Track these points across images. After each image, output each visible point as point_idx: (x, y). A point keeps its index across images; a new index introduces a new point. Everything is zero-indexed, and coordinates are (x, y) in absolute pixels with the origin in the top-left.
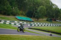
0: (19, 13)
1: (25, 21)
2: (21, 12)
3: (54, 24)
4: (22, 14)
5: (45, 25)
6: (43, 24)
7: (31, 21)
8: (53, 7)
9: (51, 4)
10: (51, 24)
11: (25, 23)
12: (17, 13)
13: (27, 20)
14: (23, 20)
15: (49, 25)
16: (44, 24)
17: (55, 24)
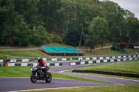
0: (49, 38)
1: (62, 55)
2: (52, 35)
3: (130, 56)
4: (55, 41)
5: (109, 61)
6: (105, 58)
7: (76, 55)
8: (124, 17)
9: (119, 11)
10: (122, 57)
11: (63, 59)
12: (43, 39)
13: (68, 52)
14: (58, 55)
15: (119, 60)
16: (108, 58)
17: (132, 56)
